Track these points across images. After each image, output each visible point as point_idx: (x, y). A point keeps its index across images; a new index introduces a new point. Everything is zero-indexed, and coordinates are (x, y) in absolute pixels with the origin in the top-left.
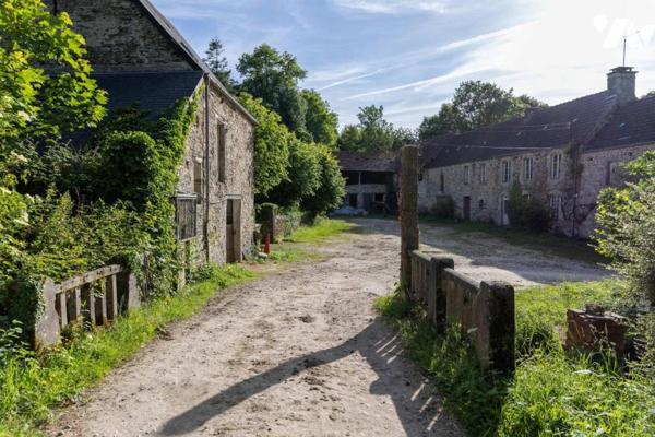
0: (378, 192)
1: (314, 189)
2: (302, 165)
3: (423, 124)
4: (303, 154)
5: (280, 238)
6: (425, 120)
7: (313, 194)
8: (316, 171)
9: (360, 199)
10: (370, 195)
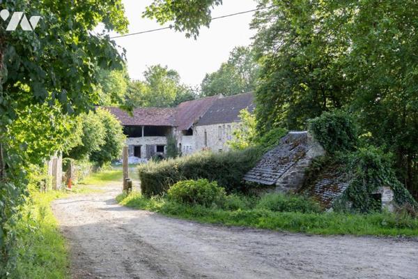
0: (159, 144)
1: (100, 146)
2: (91, 129)
3: (205, 80)
4: (92, 121)
5: (75, 182)
6: (207, 76)
7: (99, 149)
8: (101, 132)
9: (143, 150)
10: (152, 147)
